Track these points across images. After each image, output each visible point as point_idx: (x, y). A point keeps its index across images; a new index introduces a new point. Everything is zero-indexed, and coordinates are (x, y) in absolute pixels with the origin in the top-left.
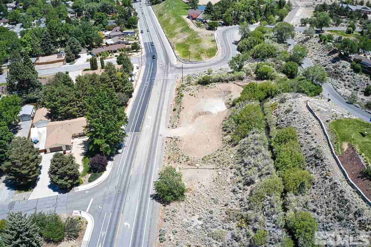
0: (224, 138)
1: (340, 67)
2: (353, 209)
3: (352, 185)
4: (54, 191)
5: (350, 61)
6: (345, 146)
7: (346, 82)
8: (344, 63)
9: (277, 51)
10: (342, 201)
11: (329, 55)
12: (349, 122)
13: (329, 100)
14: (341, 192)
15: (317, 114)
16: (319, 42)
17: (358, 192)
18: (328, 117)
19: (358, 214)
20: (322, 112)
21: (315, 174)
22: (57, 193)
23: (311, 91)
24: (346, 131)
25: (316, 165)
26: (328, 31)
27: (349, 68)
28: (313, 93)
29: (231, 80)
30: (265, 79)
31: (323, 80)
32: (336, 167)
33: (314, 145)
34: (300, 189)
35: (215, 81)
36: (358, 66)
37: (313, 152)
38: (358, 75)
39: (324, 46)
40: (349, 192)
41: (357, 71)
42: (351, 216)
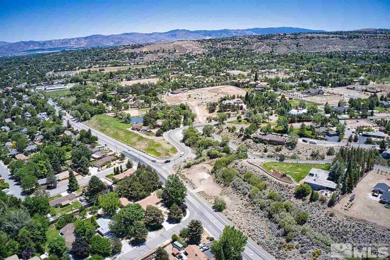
0: (221, 186)
1: (248, 143)
2: (284, 185)
3: (280, 180)
4: (174, 224)
5: (252, 139)
6: (272, 171)
7: (254, 149)
8: (249, 140)
9: (212, 142)
10: (280, 185)
11: (239, 137)
12: (269, 163)
13: (254, 158)
14: (279, 183)
15: (254, 164)
16: (229, 131)
17: (283, 181)
18: (260, 164)
19: (287, 186)
20: (256, 163)
21: (267, 182)
22: (176, 224)
23: (244, 157)
24: (269, 166)
25: (266, 180)
26: (227, 123)
27: (252, 142)
28: (245, 158)
29: (200, 162)
30: (216, 158)
31: (246, 151)
32: (273, 178)
33: (261, 174)
34: (265, 187)
35: (193, 165)
36: (257, 140)
37: (262, 177)
38: (258, 145)
39: (234, 134)
40: (281, 182)
41: (257, 142)
42: (285, 188)
